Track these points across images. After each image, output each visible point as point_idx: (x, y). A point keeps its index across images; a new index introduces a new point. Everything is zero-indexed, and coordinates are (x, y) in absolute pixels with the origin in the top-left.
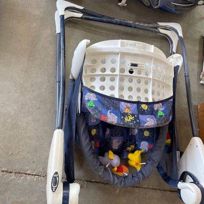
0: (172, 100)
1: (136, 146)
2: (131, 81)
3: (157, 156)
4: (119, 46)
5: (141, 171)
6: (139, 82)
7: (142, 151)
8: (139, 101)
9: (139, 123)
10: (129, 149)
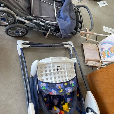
0: (76, 78)
1: (65, 101)
2: (58, 73)
3: (75, 103)
4: (51, 60)
5: (69, 112)
6: (62, 73)
7: (68, 102)
8: (63, 82)
9: (66, 92)
10: (62, 103)
